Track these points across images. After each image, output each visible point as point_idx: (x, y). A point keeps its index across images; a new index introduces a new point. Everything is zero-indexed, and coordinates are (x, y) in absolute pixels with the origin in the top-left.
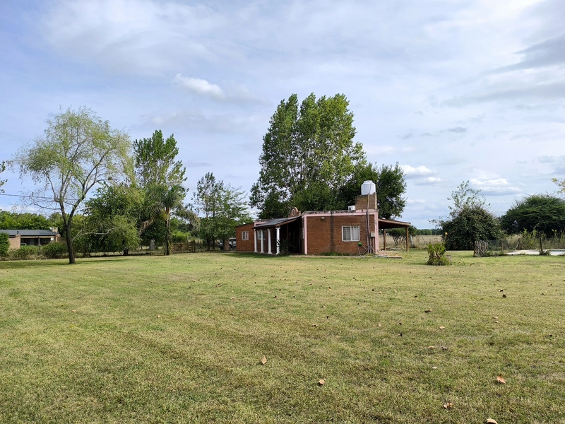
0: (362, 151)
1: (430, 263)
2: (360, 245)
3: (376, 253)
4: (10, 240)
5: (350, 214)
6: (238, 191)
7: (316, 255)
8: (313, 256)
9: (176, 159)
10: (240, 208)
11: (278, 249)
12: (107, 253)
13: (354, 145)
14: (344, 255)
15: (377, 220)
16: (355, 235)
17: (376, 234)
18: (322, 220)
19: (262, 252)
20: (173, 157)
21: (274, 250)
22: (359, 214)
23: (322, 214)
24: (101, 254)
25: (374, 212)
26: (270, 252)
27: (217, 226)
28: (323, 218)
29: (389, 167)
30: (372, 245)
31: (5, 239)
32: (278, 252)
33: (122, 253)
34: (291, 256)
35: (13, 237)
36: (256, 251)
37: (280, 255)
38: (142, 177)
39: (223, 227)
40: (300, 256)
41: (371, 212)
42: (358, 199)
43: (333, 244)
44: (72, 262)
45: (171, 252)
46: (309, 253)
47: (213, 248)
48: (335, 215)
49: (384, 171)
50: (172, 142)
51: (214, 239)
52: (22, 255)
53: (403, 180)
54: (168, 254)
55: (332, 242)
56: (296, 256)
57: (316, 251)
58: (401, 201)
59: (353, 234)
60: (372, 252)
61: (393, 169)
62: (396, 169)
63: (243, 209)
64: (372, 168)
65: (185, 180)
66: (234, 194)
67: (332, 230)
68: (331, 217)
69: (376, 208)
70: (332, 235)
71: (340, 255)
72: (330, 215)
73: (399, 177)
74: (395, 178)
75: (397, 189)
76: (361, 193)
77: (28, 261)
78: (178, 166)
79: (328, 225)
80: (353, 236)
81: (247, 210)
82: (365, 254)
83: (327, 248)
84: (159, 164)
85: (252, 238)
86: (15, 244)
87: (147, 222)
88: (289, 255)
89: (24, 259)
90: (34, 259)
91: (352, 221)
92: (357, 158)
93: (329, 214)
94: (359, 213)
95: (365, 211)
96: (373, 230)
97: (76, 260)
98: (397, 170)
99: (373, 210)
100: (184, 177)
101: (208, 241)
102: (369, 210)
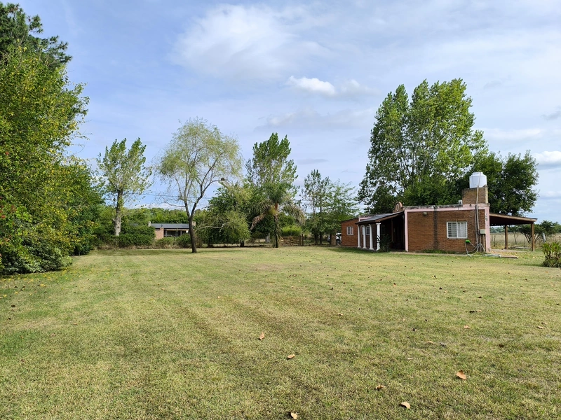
0: (482, 139)
1: (545, 265)
2: (467, 243)
3: (487, 251)
4: (156, 232)
5: (457, 209)
6: (348, 187)
7: (417, 252)
8: (414, 253)
9: (289, 158)
10: (350, 204)
11: (378, 245)
12: (226, 245)
13: (473, 133)
14: (449, 253)
15: (487, 214)
16: (461, 231)
17: (486, 230)
18: (424, 215)
19: (365, 247)
20: (285, 157)
21: (375, 246)
22: (466, 209)
23: (424, 210)
24: (222, 245)
25: (485, 207)
26: (371, 248)
27: (323, 221)
28: (426, 213)
29: (517, 156)
30: (482, 243)
31: (152, 231)
32: (378, 248)
33: (239, 245)
34: (391, 253)
35: (158, 229)
36: (359, 246)
37: (380, 251)
38: (259, 177)
39: (329, 222)
40: (399, 253)
41: (481, 206)
42: (465, 192)
43: (436, 242)
44: (194, 251)
45: (279, 245)
46: (410, 250)
47: (321, 242)
48: (439, 210)
49: (511, 160)
50: (285, 144)
51: (321, 234)
52: (162, 244)
53: (534, 170)
54: (277, 247)
55: (436, 238)
56: (396, 253)
57: (418, 248)
58: (532, 195)
59: (459, 231)
60: (482, 250)
61: (522, 158)
62: (526, 157)
63: (353, 205)
64: (495, 158)
65: (296, 177)
66: (343, 190)
67: (436, 226)
68: (435, 212)
69: (487, 201)
70: (435, 231)
71: (444, 252)
72: (433, 210)
73: (530, 166)
74: (524, 169)
75: (526, 180)
76: (469, 187)
77: (165, 249)
78: (290, 164)
79: (430, 221)
80: (459, 233)
81: (357, 206)
82: (473, 252)
83: (430, 244)
84: (273, 164)
85: (356, 233)
86: (159, 235)
87: (258, 217)
88: (389, 251)
89: (163, 248)
90: (170, 248)
91: (459, 217)
92: (477, 148)
93: (431, 209)
94: (466, 207)
95: (473, 205)
96: (483, 226)
97: (198, 250)
98: (527, 159)
99: (483, 205)
100: (295, 175)
101: (316, 236)
102: (478, 205)
